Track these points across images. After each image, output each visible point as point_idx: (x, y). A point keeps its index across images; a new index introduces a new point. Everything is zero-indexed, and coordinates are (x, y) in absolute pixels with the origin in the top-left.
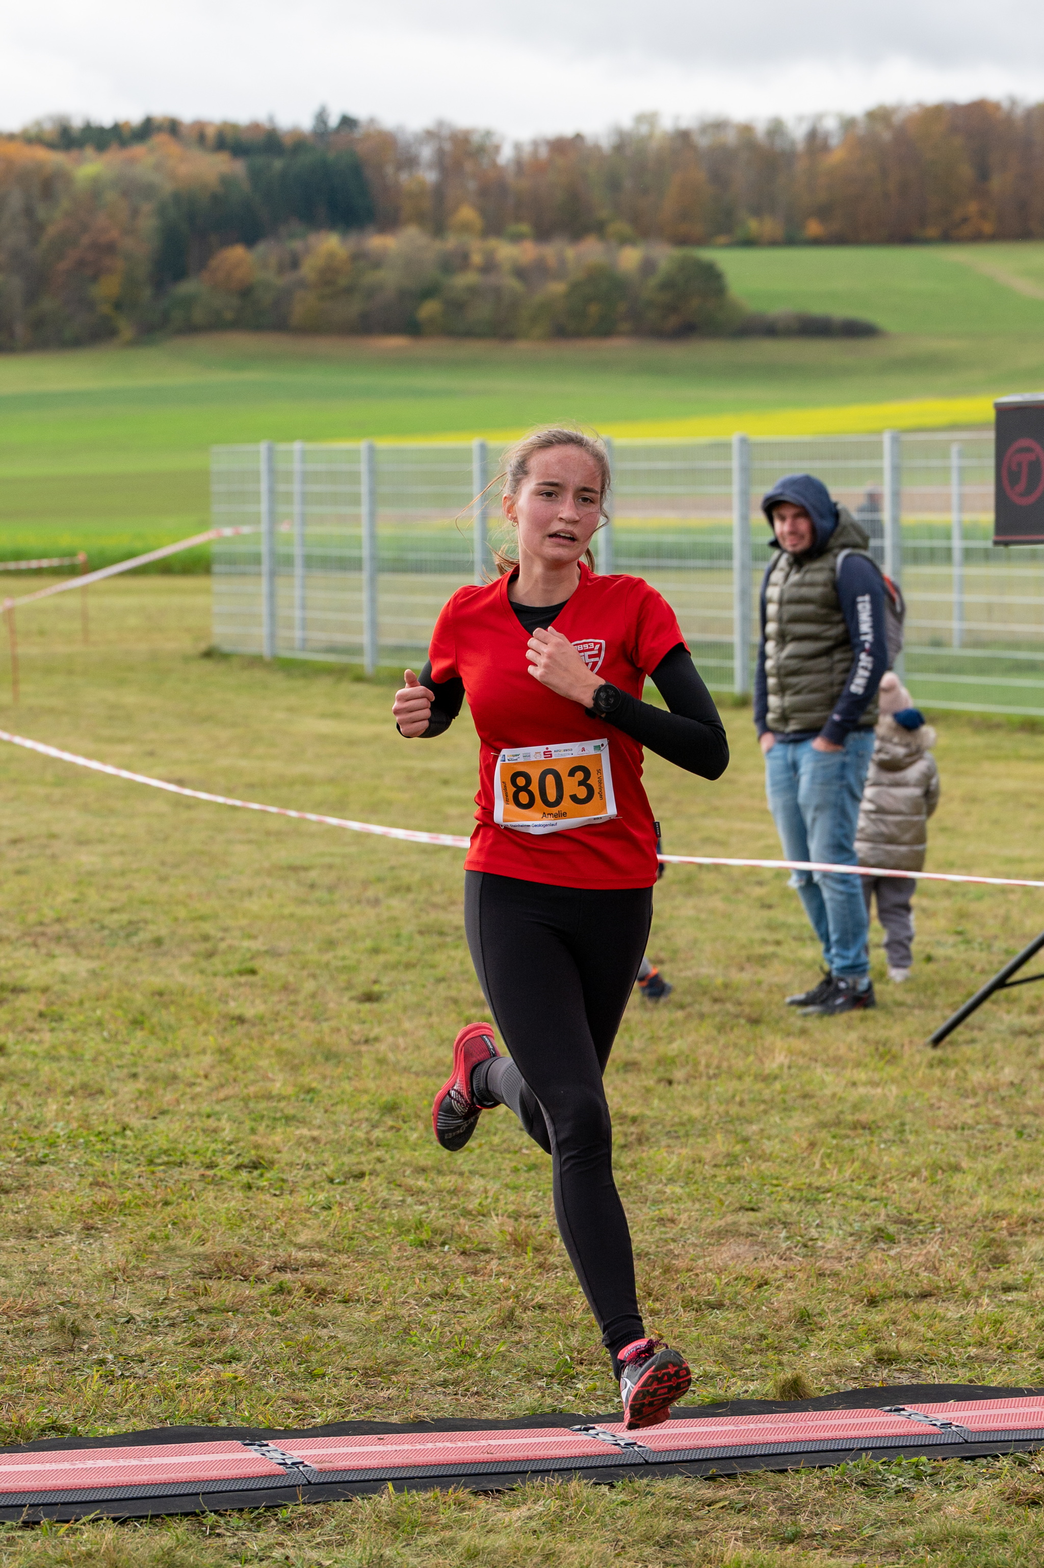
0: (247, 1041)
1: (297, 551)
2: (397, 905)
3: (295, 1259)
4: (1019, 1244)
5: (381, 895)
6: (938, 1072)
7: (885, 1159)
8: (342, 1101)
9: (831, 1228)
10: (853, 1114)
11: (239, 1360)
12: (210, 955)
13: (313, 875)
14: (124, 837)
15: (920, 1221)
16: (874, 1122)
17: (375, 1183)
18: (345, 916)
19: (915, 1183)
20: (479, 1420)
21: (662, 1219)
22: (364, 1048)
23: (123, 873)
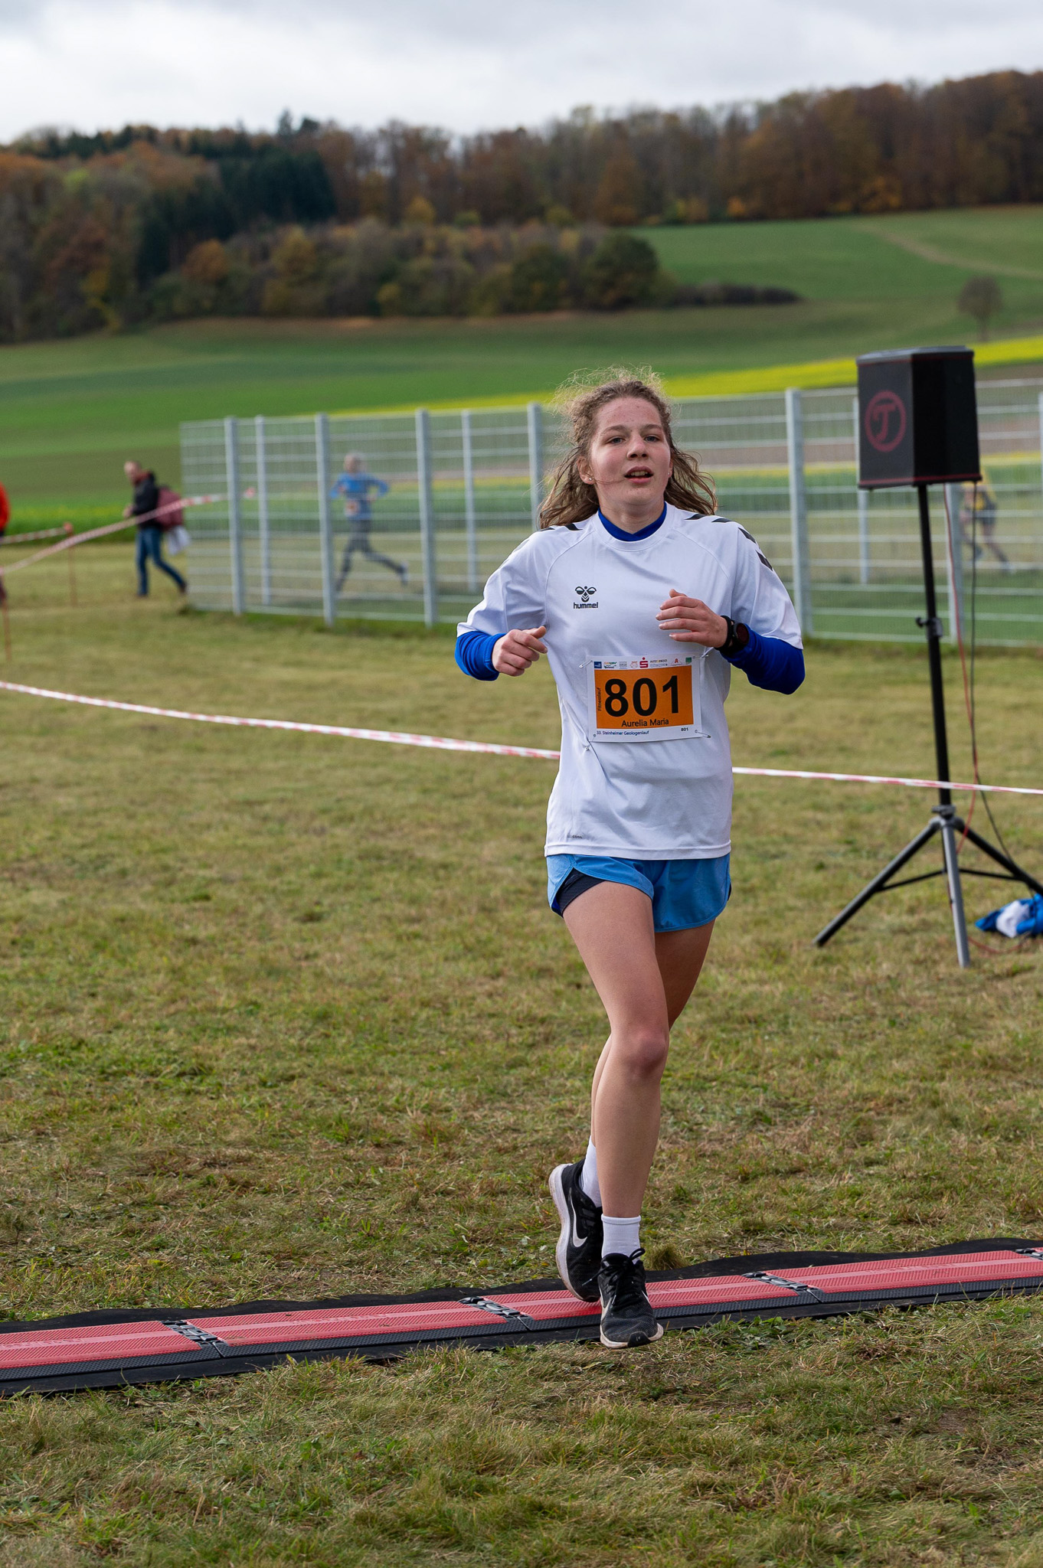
0: (199, 961)
1: (262, 515)
2: (341, 833)
3: (225, 1156)
4: (884, 1123)
5: (326, 824)
6: (821, 969)
7: (768, 1050)
8: (279, 1013)
9: (714, 1113)
10: (742, 1009)
11: (164, 1247)
12: (169, 883)
13: (267, 808)
14: (99, 780)
15: (796, 1104)
16: (760, 1016)
17: (303, 1085)
18: (292, 845)
19: (792, 1071)
20: (379, 1296)
21: (562, 1110)
22: (304, 964)
23: (95, 813)
